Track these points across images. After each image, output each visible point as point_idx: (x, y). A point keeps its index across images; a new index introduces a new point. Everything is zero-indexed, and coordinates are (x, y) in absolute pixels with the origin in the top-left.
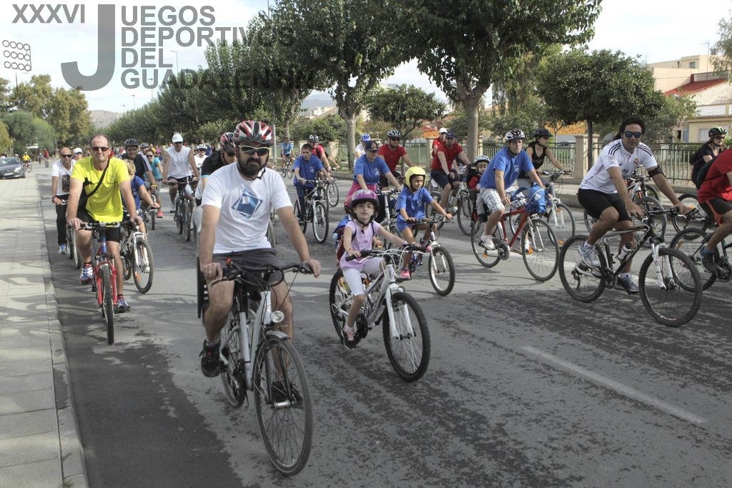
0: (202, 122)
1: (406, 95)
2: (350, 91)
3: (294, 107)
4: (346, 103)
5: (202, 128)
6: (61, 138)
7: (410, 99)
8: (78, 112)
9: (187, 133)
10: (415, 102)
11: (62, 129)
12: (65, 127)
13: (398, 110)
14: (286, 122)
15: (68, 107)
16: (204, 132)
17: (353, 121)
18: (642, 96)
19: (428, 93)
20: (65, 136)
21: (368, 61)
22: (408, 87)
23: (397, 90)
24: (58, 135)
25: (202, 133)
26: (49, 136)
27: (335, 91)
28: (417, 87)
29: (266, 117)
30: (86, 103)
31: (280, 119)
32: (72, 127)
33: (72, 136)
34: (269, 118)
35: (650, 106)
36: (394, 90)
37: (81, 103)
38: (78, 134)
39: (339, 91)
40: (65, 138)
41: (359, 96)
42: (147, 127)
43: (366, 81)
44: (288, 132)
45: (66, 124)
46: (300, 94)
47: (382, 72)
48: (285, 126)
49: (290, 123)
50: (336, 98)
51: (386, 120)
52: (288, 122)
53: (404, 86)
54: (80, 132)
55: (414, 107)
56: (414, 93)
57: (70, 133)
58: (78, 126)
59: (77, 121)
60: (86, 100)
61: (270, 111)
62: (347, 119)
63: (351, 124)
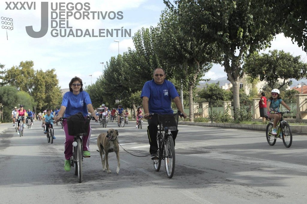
0: (133, 91)
1: (277, 59)
2: (235, 59)
4: (233, 68)
5: (133, 95)
6: (38, 106)
7: (281, 62)
8: (51, 87)
9: (123, 100)
10: (284, 63)
11: (39, 99)
12: (42, 98)
13: (270, 71)
15: (44, 84)
16: (135, 98)
17: (237, 83)
20: (41, 104)
21: (248, 34)
22: (278, 52)
23: (270, 54)
24: (36, 103)
25: (133, 99)
26: (29, 104)
28: (286, 52)
30: (57, 81)
31: (185, 85)
32: (47, 98)
33: (46, 104)
37: (53, 81)
38: (51, 103)
39: (226, 59)
40: (41, 106)
42: (97, 97)
44: (192, 95)
45: (43, 96)
48: (189, 90)
49: (193, 88)
52: (192, 87)
53: (276, 51)
54: (52, 101)
55: (283, 68)
56: (284, 57)
57: (45, 102)
58: (51, 97)
59: (51, 94)
60: (57, 78)
62: (233, 81)
63: (236, 84)
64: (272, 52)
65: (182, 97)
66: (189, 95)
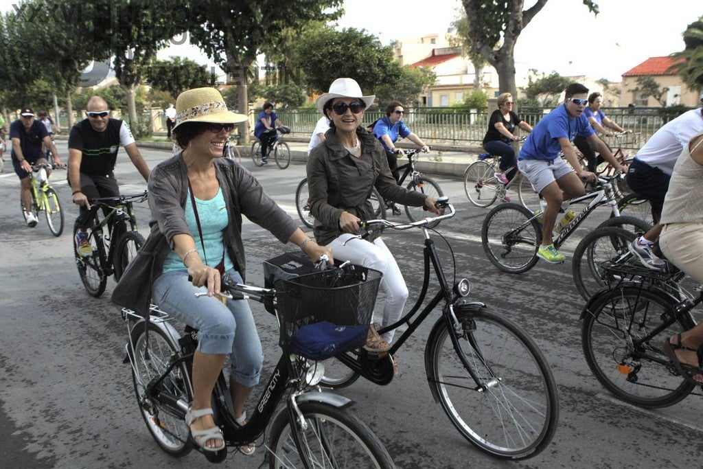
1: (181, 67)
2: (128, 62)
3: (74, 77)
4: (125, 73)
7: (185, 70)
10: (189, 72)
13: (174, 81)
14: (66, 92)
17: (132, 91)
18: (384, 67)
19: (201, 64)
22: (182, 59)
23: (173, 61)
27: (114, 62)
28: (191, 59)
29: (45, 87)
31: (60, 89)
34: (49, 89)
35: (391, 76)
36: (169, 62)
39: (117, 62)
41: (135, 68)
43: (143, 52)
44: (70, 102)
46: (79, 65)
47: (158, 44)
48: (66, 96)
49: (71, 94)
50: (115, 69)
51: (163, 90)
52: (69, 92)
53: (179, 58)
56: (188, 65)
61: (50, 81)
62: (126, 89)
63: (131, 93)
64: (175, 59)
65: (56, 103)
66: (65, 103)
